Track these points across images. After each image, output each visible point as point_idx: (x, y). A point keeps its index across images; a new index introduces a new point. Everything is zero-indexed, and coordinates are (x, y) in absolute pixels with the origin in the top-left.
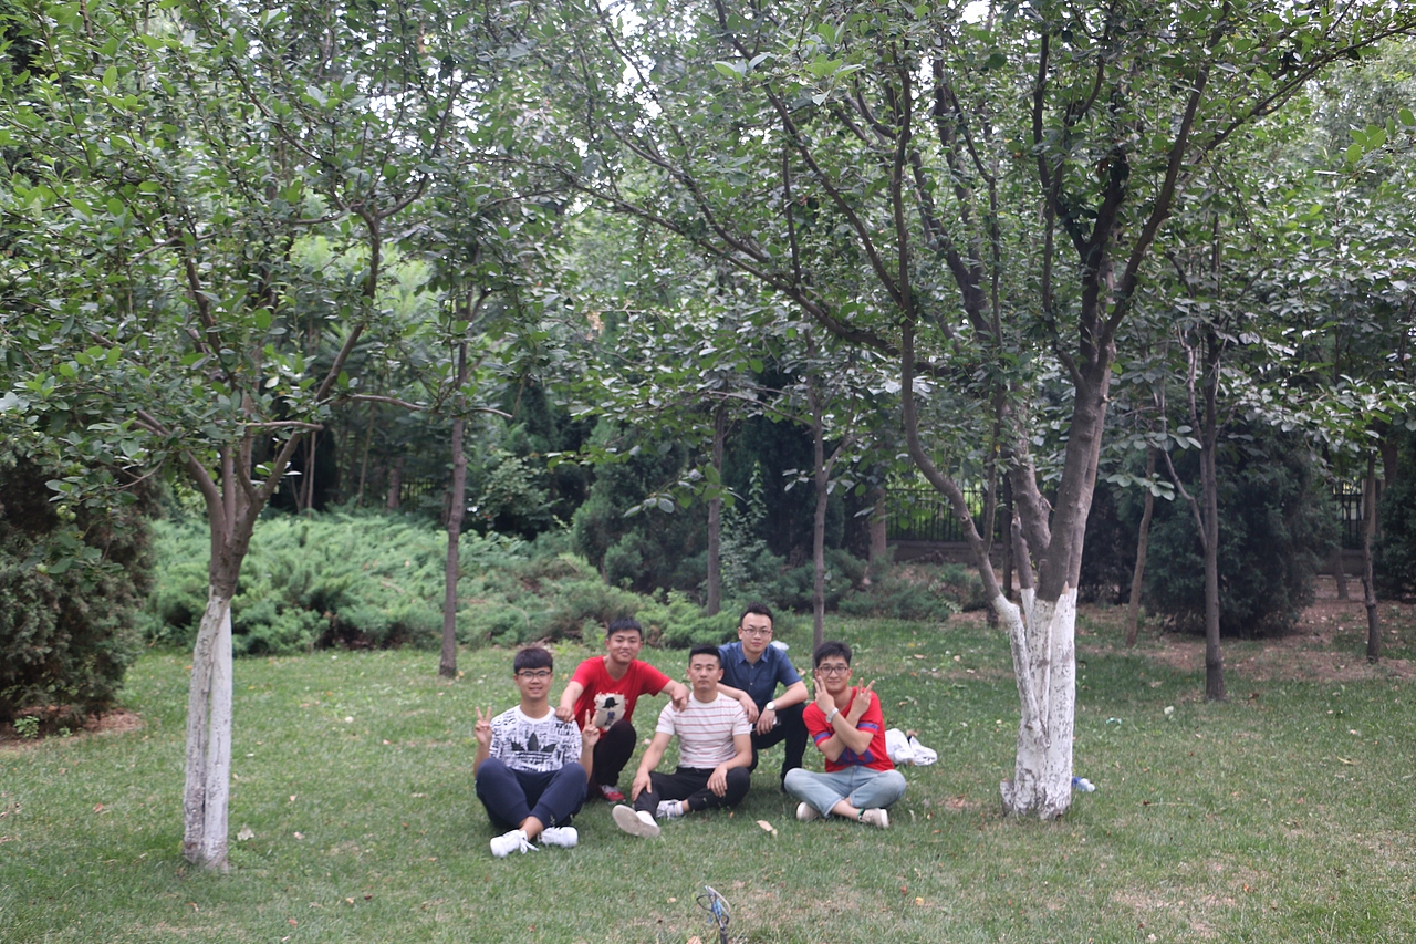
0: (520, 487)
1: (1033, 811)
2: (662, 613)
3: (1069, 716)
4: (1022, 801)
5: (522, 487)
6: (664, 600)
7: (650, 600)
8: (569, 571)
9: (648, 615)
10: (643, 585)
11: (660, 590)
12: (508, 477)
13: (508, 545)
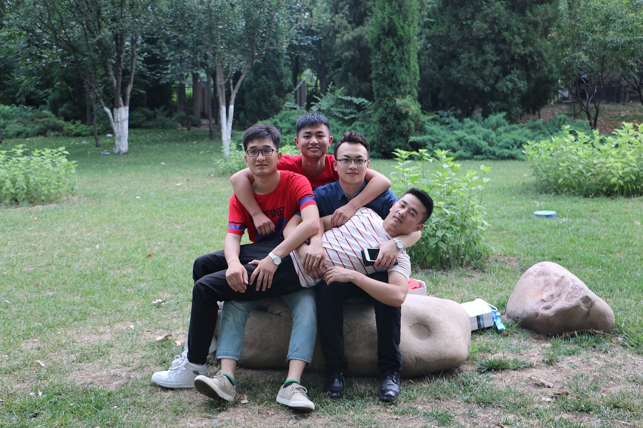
0: (32, 89)
1: (119, 153)
2: (72, 127)
3: (127, 132)
4: (117, 151)
5: (33, 89)
6: (74, 123)
7: (69, 124)
8: (46, 116)
9: (68, 128)
10: (67, 119)
11: (72, 120)
12: (27, 85)
13: (27, 109)
